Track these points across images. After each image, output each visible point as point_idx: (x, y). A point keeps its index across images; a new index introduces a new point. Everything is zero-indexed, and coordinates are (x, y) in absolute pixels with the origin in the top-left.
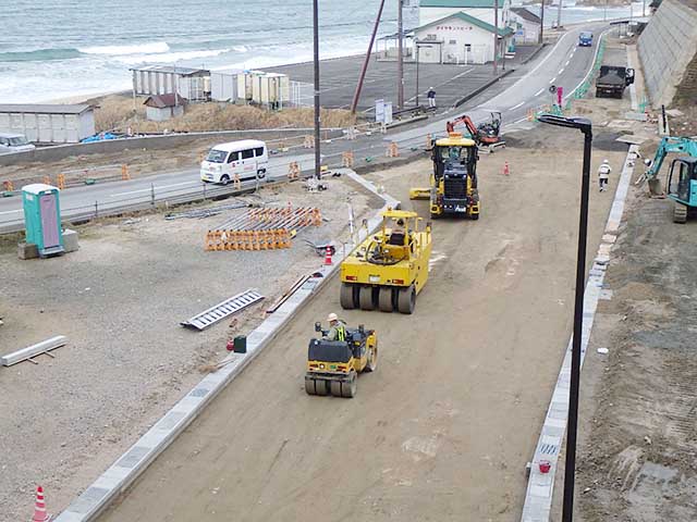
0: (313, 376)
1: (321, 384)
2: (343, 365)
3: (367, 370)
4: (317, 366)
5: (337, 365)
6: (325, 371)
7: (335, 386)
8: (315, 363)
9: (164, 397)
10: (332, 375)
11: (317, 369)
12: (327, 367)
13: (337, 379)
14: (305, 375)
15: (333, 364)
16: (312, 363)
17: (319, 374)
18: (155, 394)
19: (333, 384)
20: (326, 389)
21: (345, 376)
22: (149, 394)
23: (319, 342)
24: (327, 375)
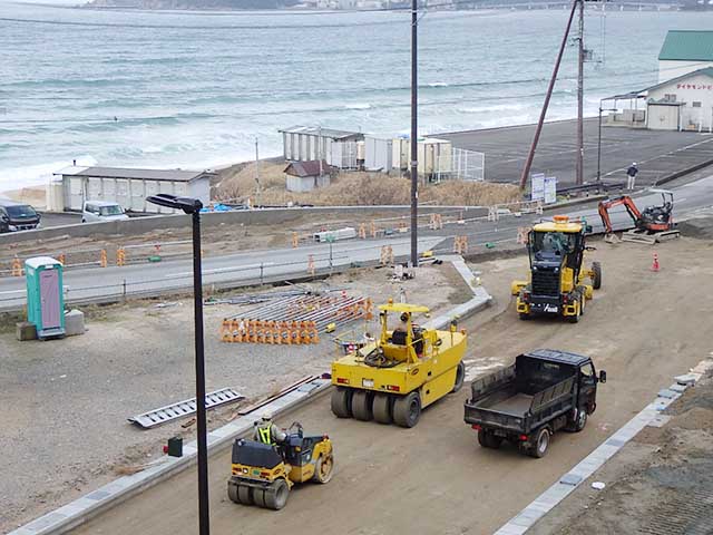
0: (238, 482)
1: (244, 491)
2: (267, 471)
3: (314, 481)
4: (240, 470)
5: (260, 470)
6: (248, 476)
7: (258, 494)
8: (239, 466)
9: (58, 496)
10: (256, 482)
11: (240, 474)
12: (249, 472)
13: (260, 486)
14: (229, 479)
15: (255, 469)
16: (236, 466)
17: (243, 480)
18: (48, 493)
19: (256, 491)
20: (249, 497)
21: (269, 484)
22: (42, 491)
23: (243, 443)
24: (251, 481)
